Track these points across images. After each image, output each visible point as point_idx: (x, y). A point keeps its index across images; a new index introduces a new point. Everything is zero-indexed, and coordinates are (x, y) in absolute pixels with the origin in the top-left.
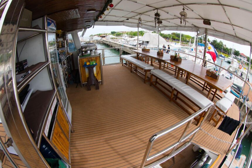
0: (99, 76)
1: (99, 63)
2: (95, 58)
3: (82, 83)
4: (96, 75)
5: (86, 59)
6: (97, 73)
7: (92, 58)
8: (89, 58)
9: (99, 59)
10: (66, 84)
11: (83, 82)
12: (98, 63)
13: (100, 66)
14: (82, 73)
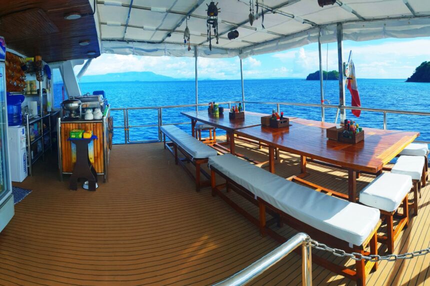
0: (99, 163)
1: (102, 136)
2: (93, 125)
3: (63, 171)
4: (92, 161)
5: (74, 124)
6: (95, 157)
7: (87, 124)
8: (80, 124)
9: (101, 127)
10: (28, 168)
11: (65, 170)
12: (98, 136)
13: (102, 142)
14: (64, 152)
